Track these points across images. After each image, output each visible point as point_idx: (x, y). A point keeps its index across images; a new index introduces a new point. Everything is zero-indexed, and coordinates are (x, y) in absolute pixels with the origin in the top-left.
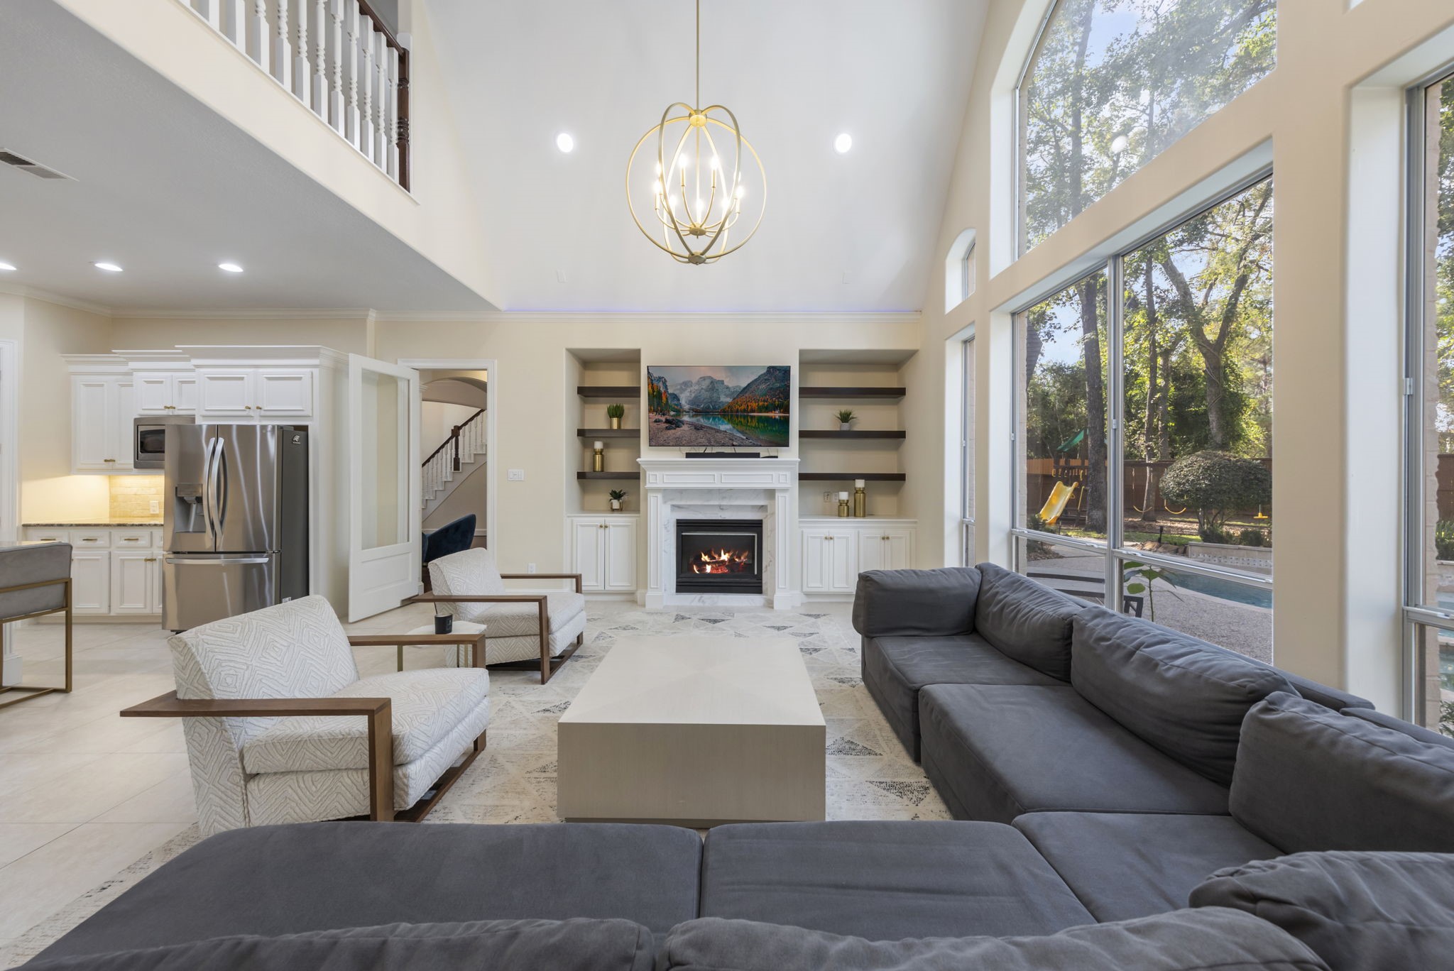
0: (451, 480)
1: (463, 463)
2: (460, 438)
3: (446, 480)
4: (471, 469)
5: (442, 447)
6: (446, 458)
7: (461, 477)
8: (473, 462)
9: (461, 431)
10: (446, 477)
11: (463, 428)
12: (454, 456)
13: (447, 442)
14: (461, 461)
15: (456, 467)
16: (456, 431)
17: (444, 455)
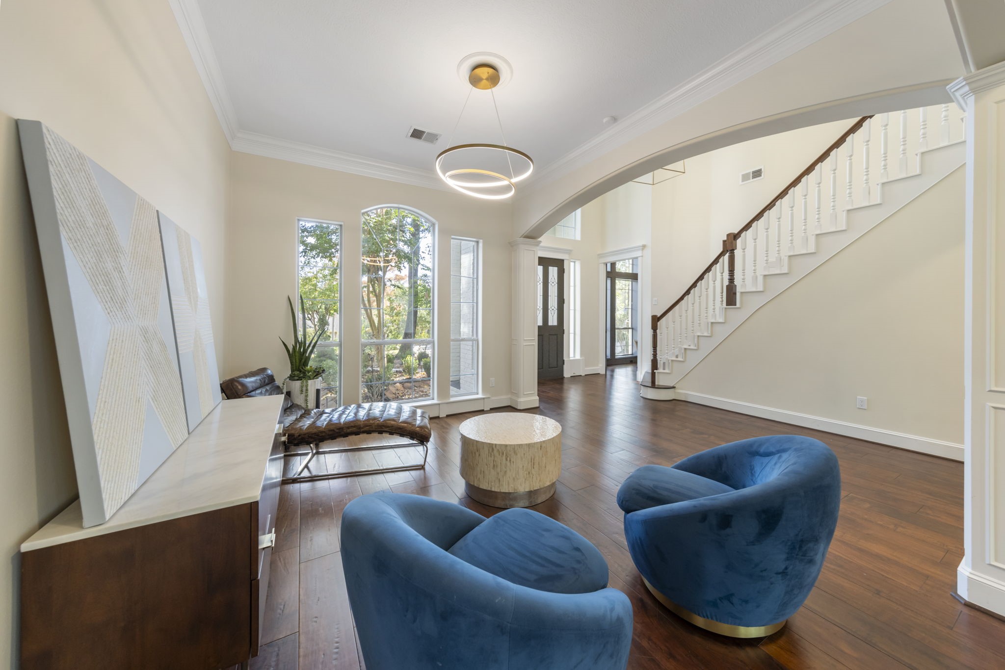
0: (721, 320)
1: (742, 293)
2: (738, 253)
3: (713, 321)
4: (754, 303)
5: (708, 270)
6: (714, 287)
7: (738, 315)
8: (761, 289)
9: (739, 241)
10: (714, 316)
11: (743, 235)
12: (726, 283)
13: (716, 261)
14: (739, 290)
15: (731, 297)
16: (730, 244)
17: (711, 282)
